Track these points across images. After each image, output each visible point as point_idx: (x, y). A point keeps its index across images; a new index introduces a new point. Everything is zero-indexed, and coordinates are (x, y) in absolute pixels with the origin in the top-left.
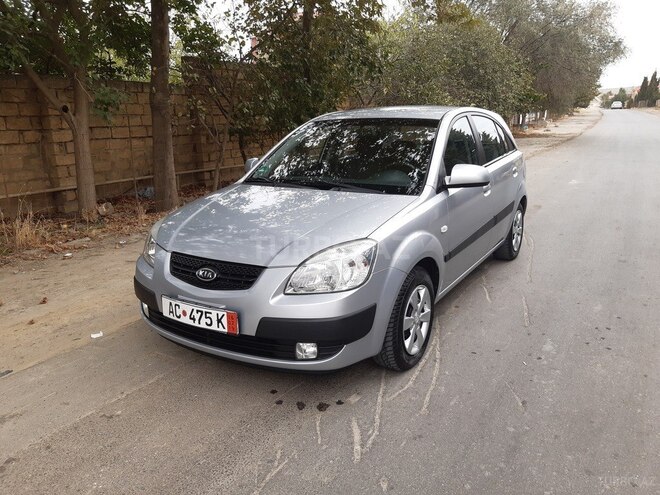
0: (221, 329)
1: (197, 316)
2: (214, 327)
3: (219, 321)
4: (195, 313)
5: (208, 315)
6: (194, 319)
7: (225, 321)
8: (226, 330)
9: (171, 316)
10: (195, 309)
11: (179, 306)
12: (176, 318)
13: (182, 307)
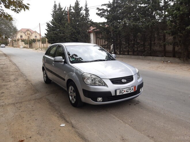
0: (133, 91)
3: (133, 89)
9: (120, 94)
10: (128, 89)
11: (123, 90)
12: (122, 94)
13: (124, 90)
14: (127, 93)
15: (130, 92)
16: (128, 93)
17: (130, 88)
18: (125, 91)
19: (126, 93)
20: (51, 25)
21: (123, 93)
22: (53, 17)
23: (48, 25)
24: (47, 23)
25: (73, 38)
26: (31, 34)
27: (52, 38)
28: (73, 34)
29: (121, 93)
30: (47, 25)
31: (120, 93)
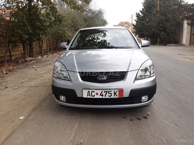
0: (116, 97)
1: (104, 94)
2: (113, 97)
3: (115, 94)
4: (103, 93)
5: (110, 92)
6: (102, 95)
7: (117, 93)
8: (118, 97)
9: (89, 97)
10: (103, 91)
11: (94, 92)
12: (91, 97)
13: (96, 91)
14: (101, 97)
15: (107, 97)
16: (104, 97)
17: (108, 91)
18: (97, 94)
19: (99, 96)
20: (141, 15)
21: (93, 95)
22: (143, 6)
23: (138, 15)
24: (137, 13)
25: (160, 26)
26: (128, 27)
27: (139, 29)
28: (160, 23)
29: (90, 95)
30: (136, 15)
31: (88, 95)
